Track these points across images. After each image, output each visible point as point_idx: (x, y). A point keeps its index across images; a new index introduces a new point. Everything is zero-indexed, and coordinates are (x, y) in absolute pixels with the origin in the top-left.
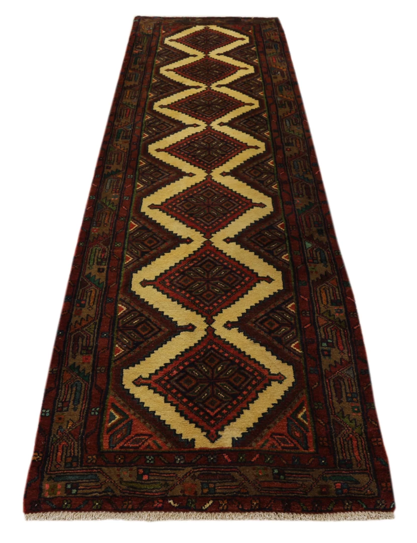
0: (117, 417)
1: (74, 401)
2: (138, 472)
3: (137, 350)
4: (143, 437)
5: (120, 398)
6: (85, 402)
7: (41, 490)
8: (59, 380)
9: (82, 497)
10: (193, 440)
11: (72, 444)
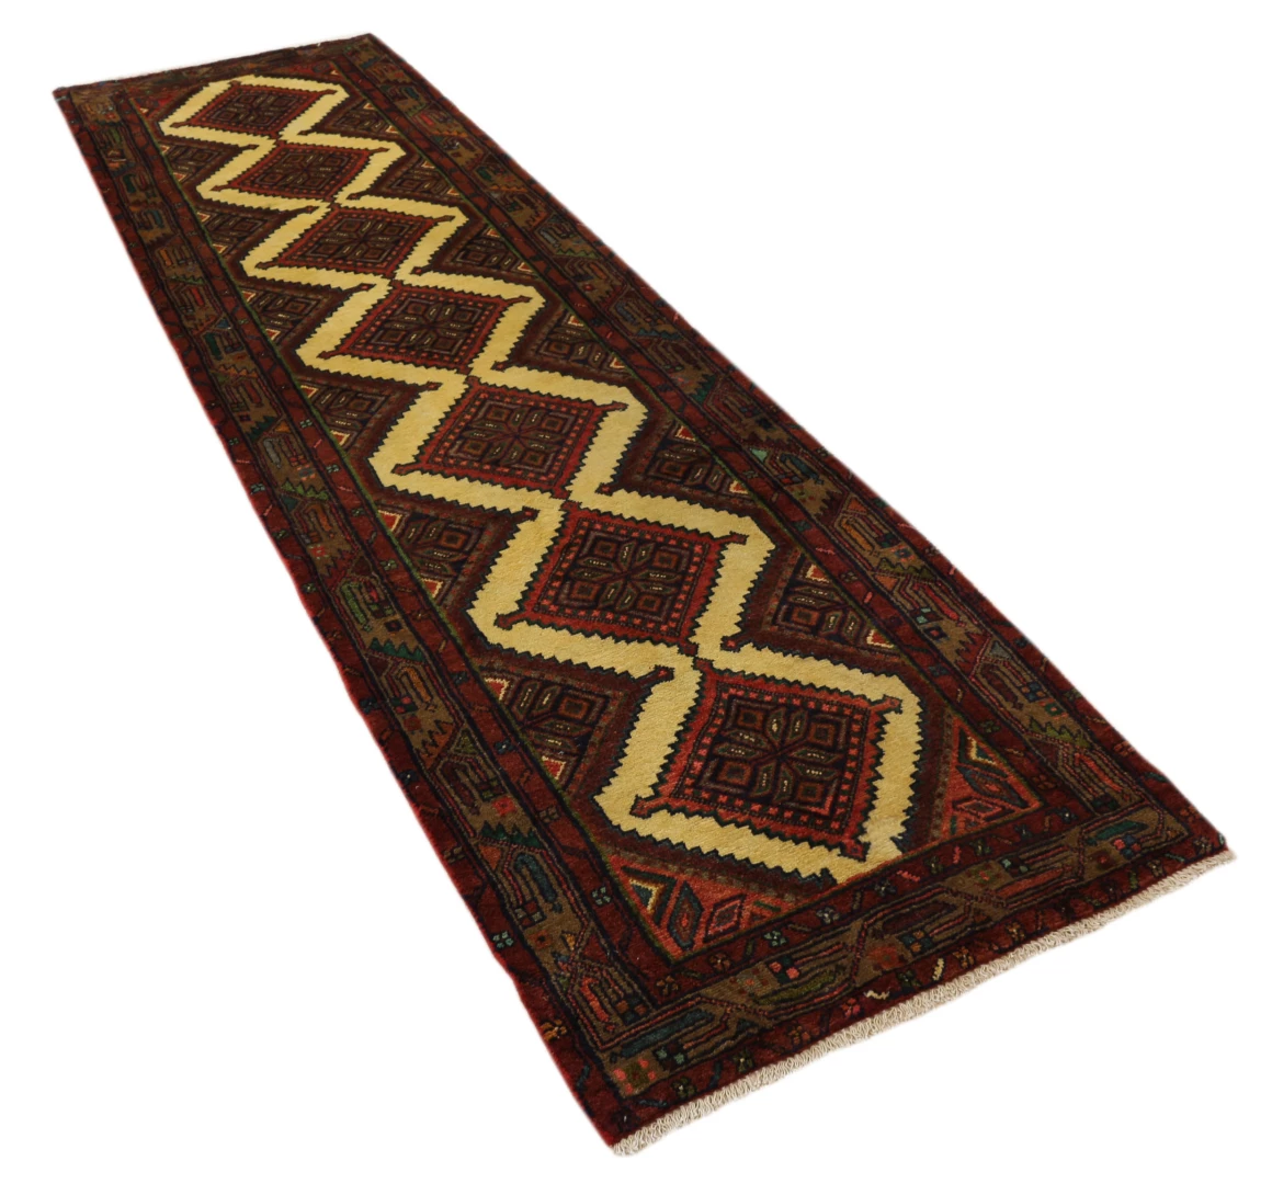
0: (654, 889)
1: (542, 893)
2: (771, 970)
3: (591, 751)
4: (731, 904)
5: (631, 851)
6: (569, 888)
7: (612, 1087)
8: (481, 865)
9: (702, 1061)
10: (825, 871)
11: (605, 974)
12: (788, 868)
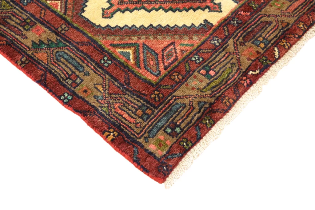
0: (130, 51)
1: (76, 68)
2: (202, 74)
4: (170, 48)
5: (111, 36)
6: (88, 62)
7: (152, 154)
8: (39, 63)
9: (189, 128)
10: (206, 21)
11: (124, 100)
12: (189, 25)
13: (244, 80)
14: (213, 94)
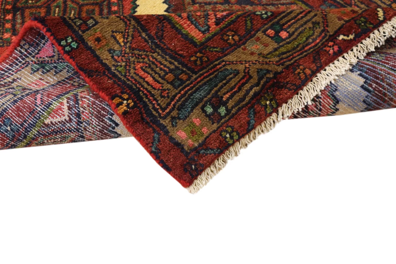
13: (330, 47)
14: (282, 61)
